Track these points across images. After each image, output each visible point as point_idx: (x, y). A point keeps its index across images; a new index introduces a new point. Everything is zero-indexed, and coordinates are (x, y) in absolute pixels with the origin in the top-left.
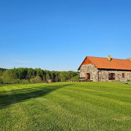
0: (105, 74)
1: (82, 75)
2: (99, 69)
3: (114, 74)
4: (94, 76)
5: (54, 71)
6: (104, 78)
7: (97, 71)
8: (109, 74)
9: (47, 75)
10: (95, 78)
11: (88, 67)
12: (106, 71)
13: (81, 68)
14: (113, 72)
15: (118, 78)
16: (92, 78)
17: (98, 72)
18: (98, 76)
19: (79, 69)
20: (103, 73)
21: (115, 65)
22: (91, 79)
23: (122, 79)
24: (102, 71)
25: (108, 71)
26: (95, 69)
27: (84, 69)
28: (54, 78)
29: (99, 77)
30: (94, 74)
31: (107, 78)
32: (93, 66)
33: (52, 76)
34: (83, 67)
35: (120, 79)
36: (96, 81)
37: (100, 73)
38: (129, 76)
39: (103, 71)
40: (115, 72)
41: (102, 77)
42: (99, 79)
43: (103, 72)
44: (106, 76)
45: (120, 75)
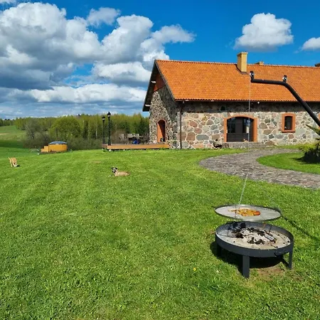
1: (152, 127)
3: (252, 119)
4: (171, 131)
6: (206, 137)
7: (176, 111)
8: (228, 120)
10: (174, 137)
15: (266, 132)
16: (168, 138)
17: (181, 114)
18: (179, 128)
22: (166, 142)
23: (280, 137)
25: (223, 108)
29: (186, 133)
35: (271, 137)
36: (174, 147)
41: (199, 131)
42: (180, 139)
43: (201, 113)
44: (214, 128)
45: (275, 124)
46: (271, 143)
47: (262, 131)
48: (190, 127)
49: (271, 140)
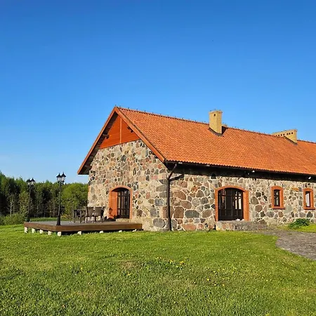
0: (200, 195)
1: (94, 197)
2: (170, 166)
3: (241, 191)
4: (146, 203)
5: (48, 182)
6: (196, 214)
7: (160, 176)
8: (219, 192)
9: (24, 194)
10: (153, 213)
11: (123, 158)
12: (205, 177)
13: (95, 166)
14: (234, 182)
15: (258, 209)
16: (140, 213)
17: (169, 181)
18: (165, 200)
19: (84, 170)
20: (190, 185)
21: (243, 151)
22: (134, 219)
23: (271, 215)
24: (186, 176)
25: (214, 177)
26: (152, 166)
27: (107, 167)
28: (45, 202)
29: (173, 208)
30: (146, 190)
31: (207, 214)
32: (142, 153)
33: (39, 197)
34: (101, 160)
35: (263, 215)
36: (155, 229)
37: (175, 188)
38: (296, 201)
39: (193, 177)
40: (246, 183)
41: (188, 205)
42: (169, 216)
43: (190, 180)
44: (205, 201)
45: (265, 197)
46: (263, 222)
47: (254, 206)
48: (178, 199)
49: (263, 218)
